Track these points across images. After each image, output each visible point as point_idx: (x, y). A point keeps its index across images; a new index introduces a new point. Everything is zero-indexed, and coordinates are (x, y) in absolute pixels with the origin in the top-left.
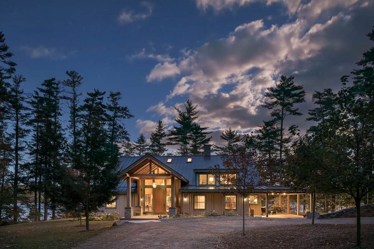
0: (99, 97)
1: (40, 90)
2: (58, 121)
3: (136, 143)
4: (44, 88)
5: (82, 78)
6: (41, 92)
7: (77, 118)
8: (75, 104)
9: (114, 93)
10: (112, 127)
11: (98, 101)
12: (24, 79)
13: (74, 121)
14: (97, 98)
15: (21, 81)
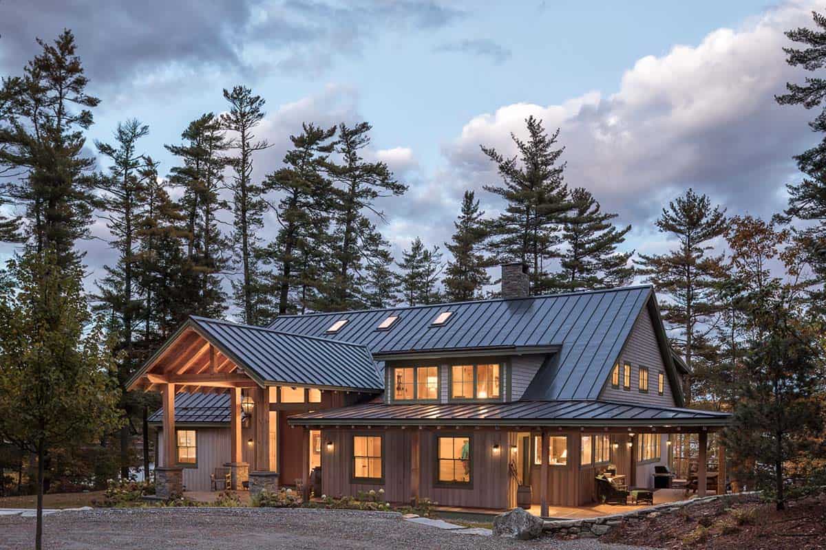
0: (322, 144)
1: (172, 151)
2: (215, 225)
3: (402, 266)
4: (188, 144)
5: (263, 102)
6: (176, 154)
7: (252, 212)
8: (246, 174)
9: (351, 127)
10: (344, 227)
11: (316, 155)
12: (146, 128)
13: (244, 221)
14: (315, 147)
15: (139, 135)
